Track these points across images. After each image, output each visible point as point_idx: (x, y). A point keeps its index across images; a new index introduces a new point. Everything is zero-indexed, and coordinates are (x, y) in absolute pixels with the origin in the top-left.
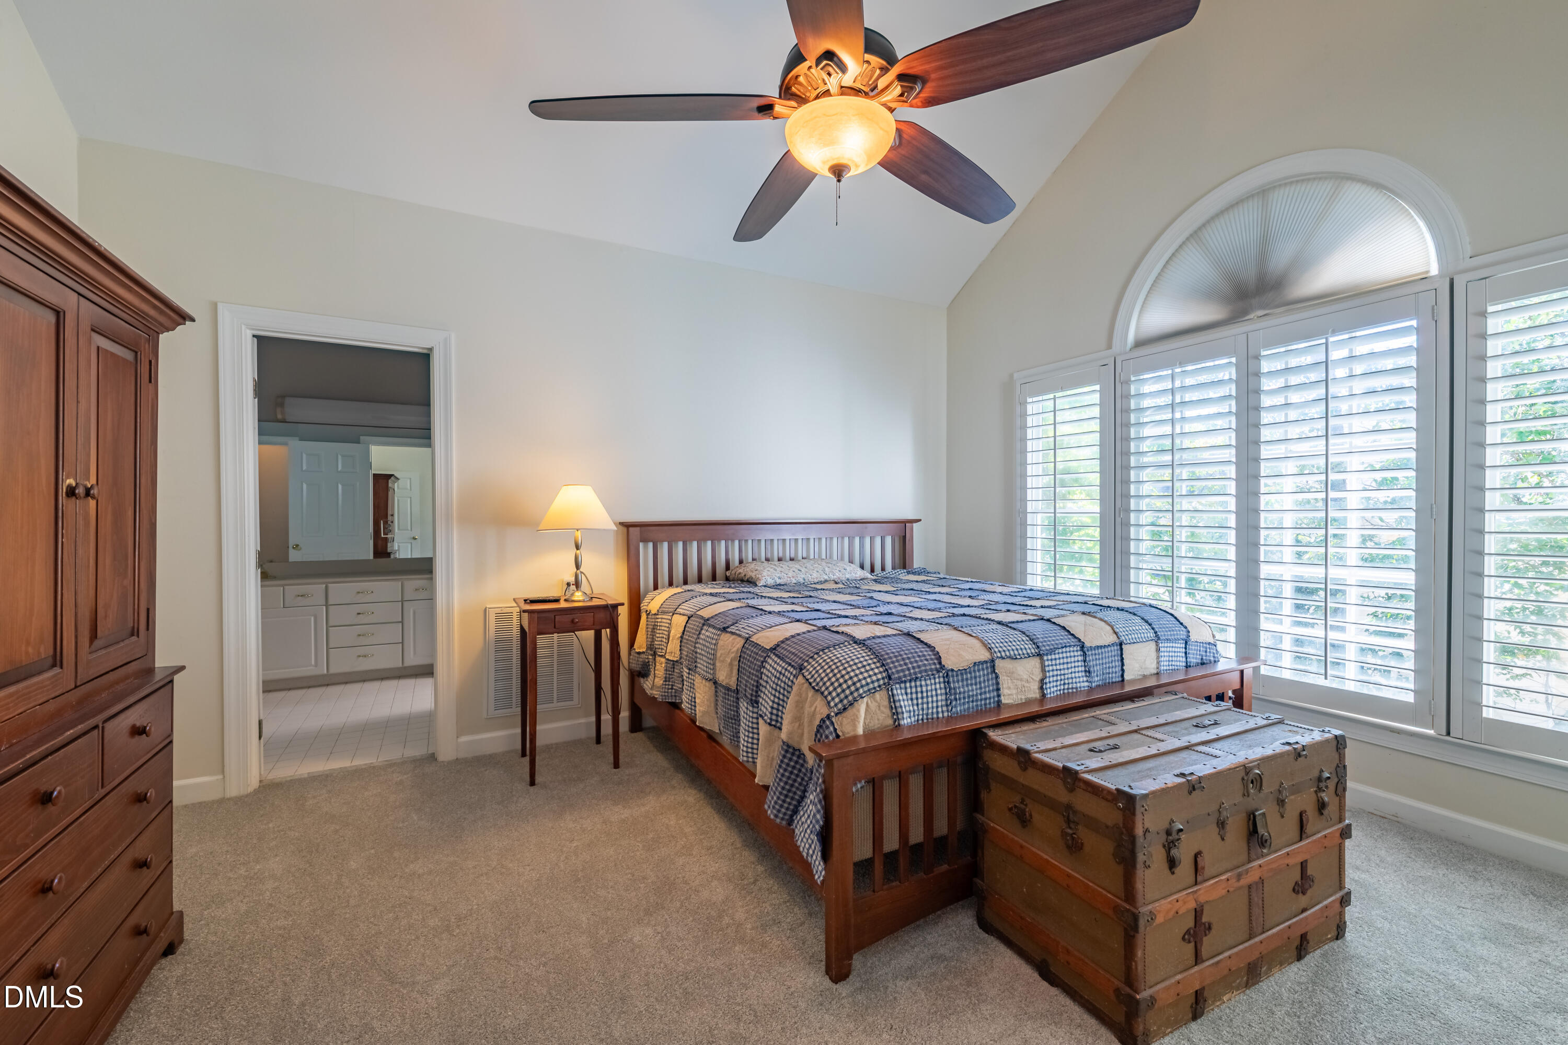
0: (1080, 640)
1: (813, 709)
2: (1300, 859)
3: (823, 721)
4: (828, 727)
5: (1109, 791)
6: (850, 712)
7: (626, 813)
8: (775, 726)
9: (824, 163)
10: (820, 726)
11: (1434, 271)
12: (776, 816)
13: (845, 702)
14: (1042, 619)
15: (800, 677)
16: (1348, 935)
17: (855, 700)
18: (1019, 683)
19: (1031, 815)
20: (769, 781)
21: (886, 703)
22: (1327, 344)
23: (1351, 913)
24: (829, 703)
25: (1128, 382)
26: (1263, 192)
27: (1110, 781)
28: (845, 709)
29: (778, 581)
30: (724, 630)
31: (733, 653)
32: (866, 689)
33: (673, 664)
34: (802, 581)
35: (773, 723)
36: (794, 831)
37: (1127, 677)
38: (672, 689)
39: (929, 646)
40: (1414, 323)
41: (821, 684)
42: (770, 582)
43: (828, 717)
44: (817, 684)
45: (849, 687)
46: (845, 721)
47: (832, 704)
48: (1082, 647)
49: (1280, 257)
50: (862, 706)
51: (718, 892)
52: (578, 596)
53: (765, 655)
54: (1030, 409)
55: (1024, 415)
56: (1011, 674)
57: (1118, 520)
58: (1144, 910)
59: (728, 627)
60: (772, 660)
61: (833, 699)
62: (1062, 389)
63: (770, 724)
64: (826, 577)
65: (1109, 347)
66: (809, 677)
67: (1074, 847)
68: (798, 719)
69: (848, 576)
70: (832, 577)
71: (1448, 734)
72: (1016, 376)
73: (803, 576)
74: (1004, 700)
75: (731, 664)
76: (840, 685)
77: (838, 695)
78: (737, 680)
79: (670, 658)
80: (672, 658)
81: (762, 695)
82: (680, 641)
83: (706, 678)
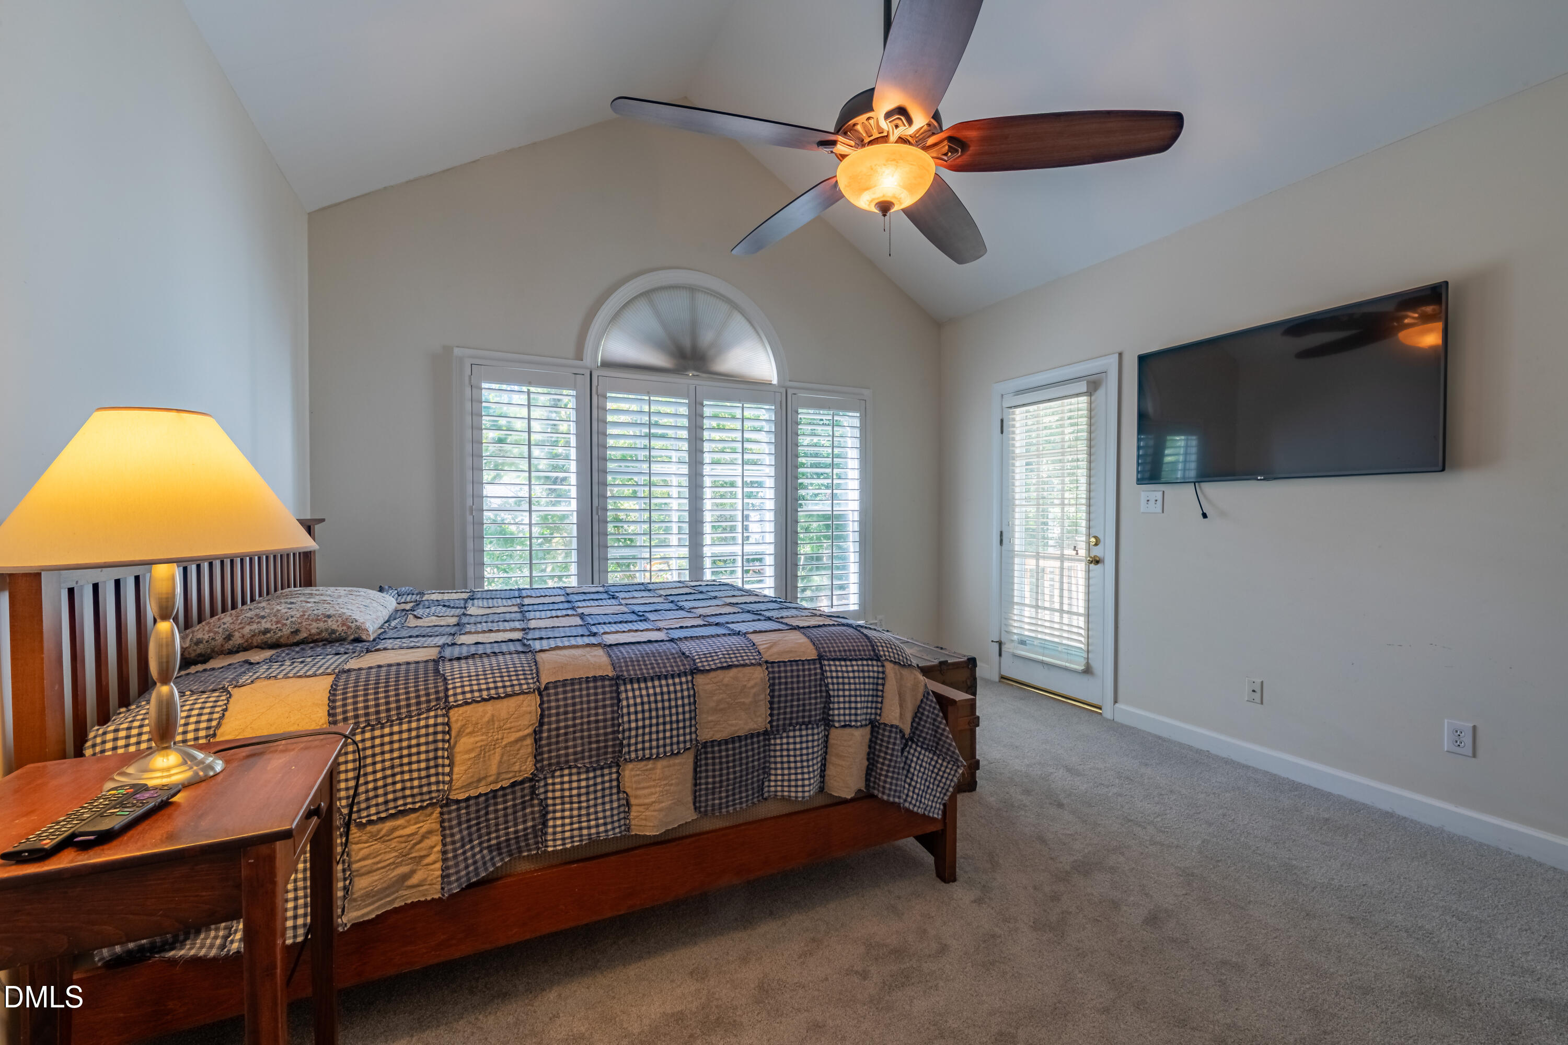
3: (925, 686)
10: (925, 691)
11: (775, 382)
15: (887, 665)
20: (866, 781)
25: (604, 396)
26: (692, 289)
36: (900, 805)
40: (773, 407)
44: (903, 661)
53: (819, 666)
54: (486, 395)
55: (478, 399)
60: (832, 667)
65: (579, 356)
66: (893, 660)
68: (899, 699)
72: (457, 351)
78: (771, 715)
79: (473, 793)
80: (483, 790)
81: (836, 706)
82: (529, 741)
83: (672, 754)
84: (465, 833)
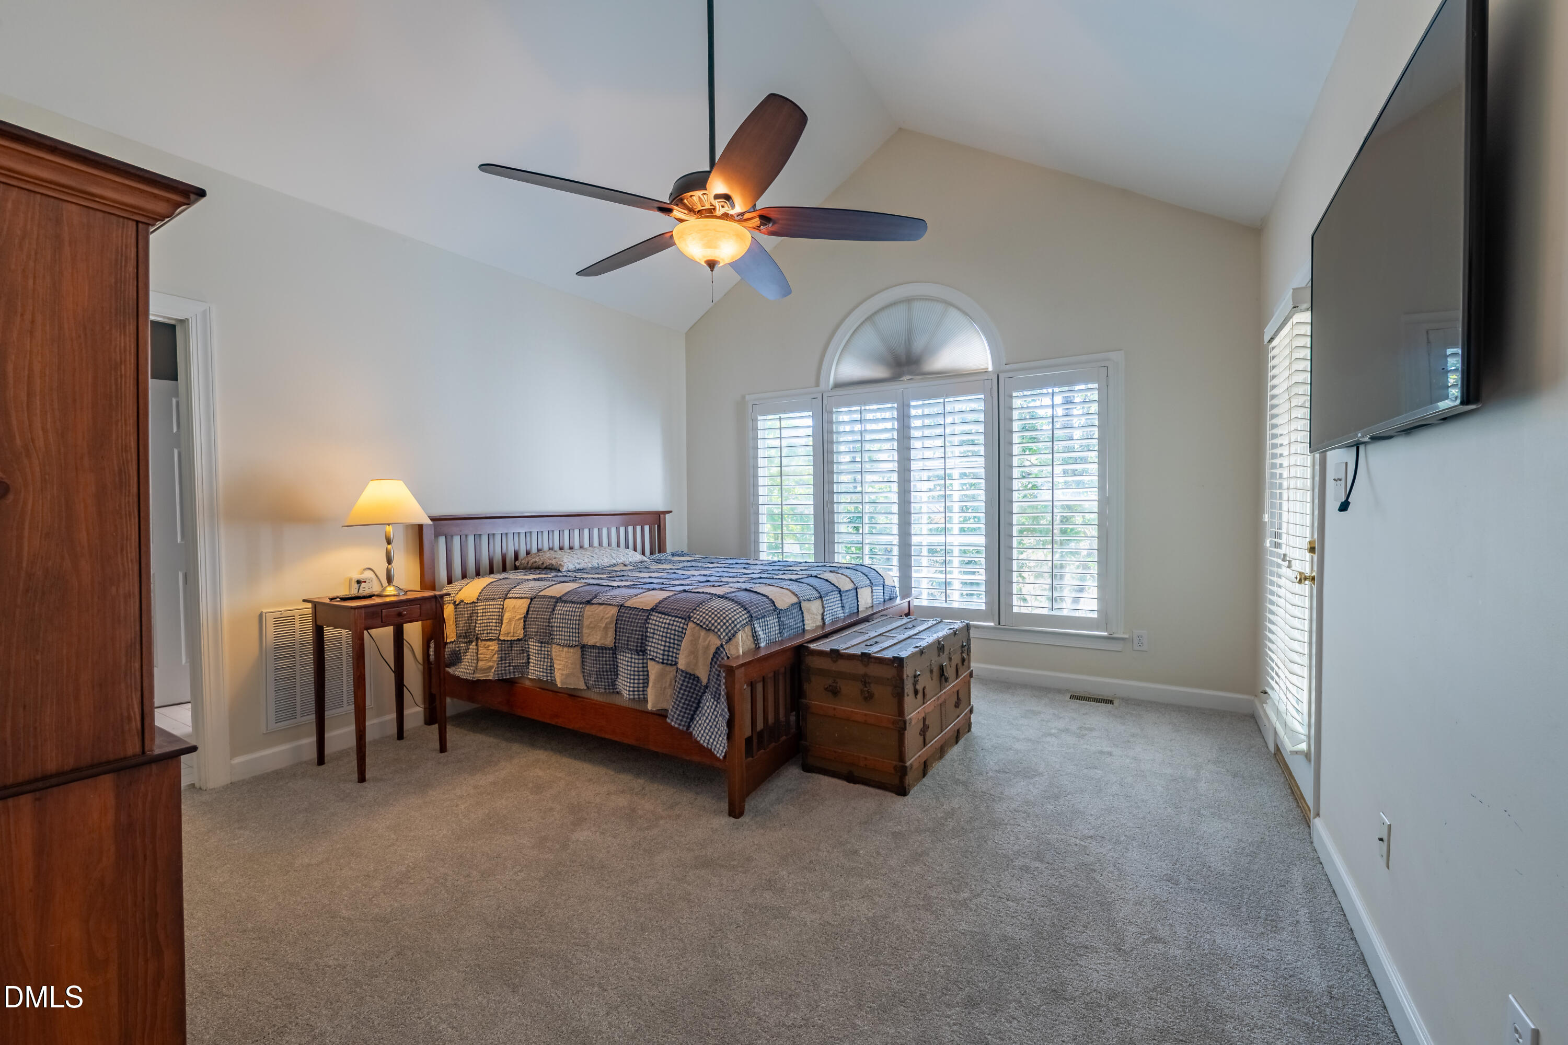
0: (837, 587)
1: (707, 642)
2: (956, 690)
3: (718, 648)
4: (722, 652)
5: (889, 659)
6: (733, 641)
7: (491, 778)
8: (667, 664)
9: (704, 257)
10: (716, 653)
11: (990, 369)
12: (680, 725)
13: (730, 634)
14: (811, 576)
15: (691, 624)
16: (972, 729)
17: (736, 633)
18: (813, 616)
19: (840, 688)
20: (668, 705)
21: (750, 634)
22: (944, 402)
23: (973, 718)
24: (720, 636)
25: (831, 412)
26: (908, 301)
27: (889, 654)
28: (730, 639)
29: (578, 567)
30: (589, 602)
31: (606, 618)
32: (740, 624)
33: (511, 644)
34: (597, 566)
35: (665, 661)
36: (691, 733)
37: (860, 609)
38: (509, 666)
39: (765, 596)
40: (982, 396)
41: (710, 625)
42: (571, 567)
43: (722, 645)
44: (707, 626)
45: (730, 625)
46: (731, 648)
47: (722, 637)
48: (840, 591)
49: (918, 345)
50: (740, 635)
51: (622, 801)
52: (390, 590)
53: (647, 614)
54: (760, 425)
55: (755, 429)
56: (809, 610)
57: (826, 509)
58: (908, 718)
59: (591, 600)
60: (655, 617)
61: (722, 633)
62: (785, 412)
63: (663, 663)
64: (615, 562)
65: (817, 385)
66: (698, 622)
67: (868, 697)
68: (693, 653)
69: (630, 560)
70: (620, 561)
71: (999, 624)
72: (747, 397)
73: (597, 561)
74: (807, 628)
75: (606, 628)
76: (725, 624)
77: (724, 631)
78: (615, 638)
79: (506, 639)
80: (509, 639)
81: (650, 644)
82: (522, 621)
83: (569, 646)
84: (503, 655)
